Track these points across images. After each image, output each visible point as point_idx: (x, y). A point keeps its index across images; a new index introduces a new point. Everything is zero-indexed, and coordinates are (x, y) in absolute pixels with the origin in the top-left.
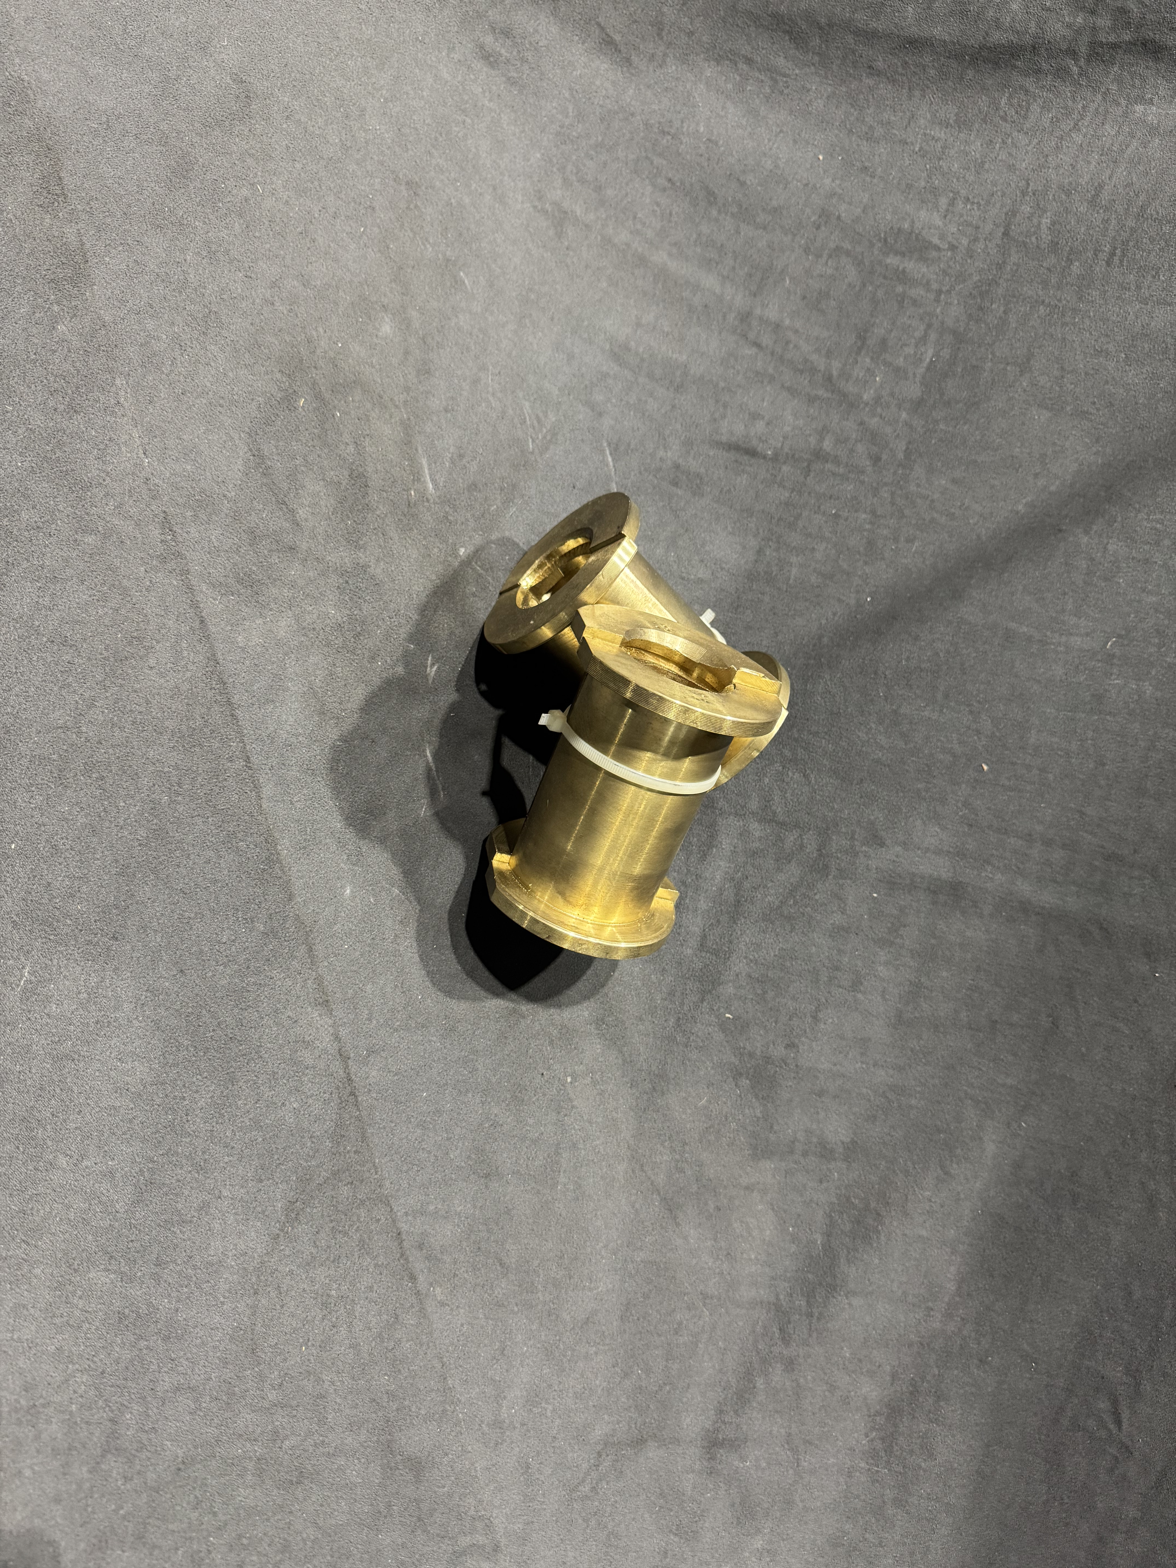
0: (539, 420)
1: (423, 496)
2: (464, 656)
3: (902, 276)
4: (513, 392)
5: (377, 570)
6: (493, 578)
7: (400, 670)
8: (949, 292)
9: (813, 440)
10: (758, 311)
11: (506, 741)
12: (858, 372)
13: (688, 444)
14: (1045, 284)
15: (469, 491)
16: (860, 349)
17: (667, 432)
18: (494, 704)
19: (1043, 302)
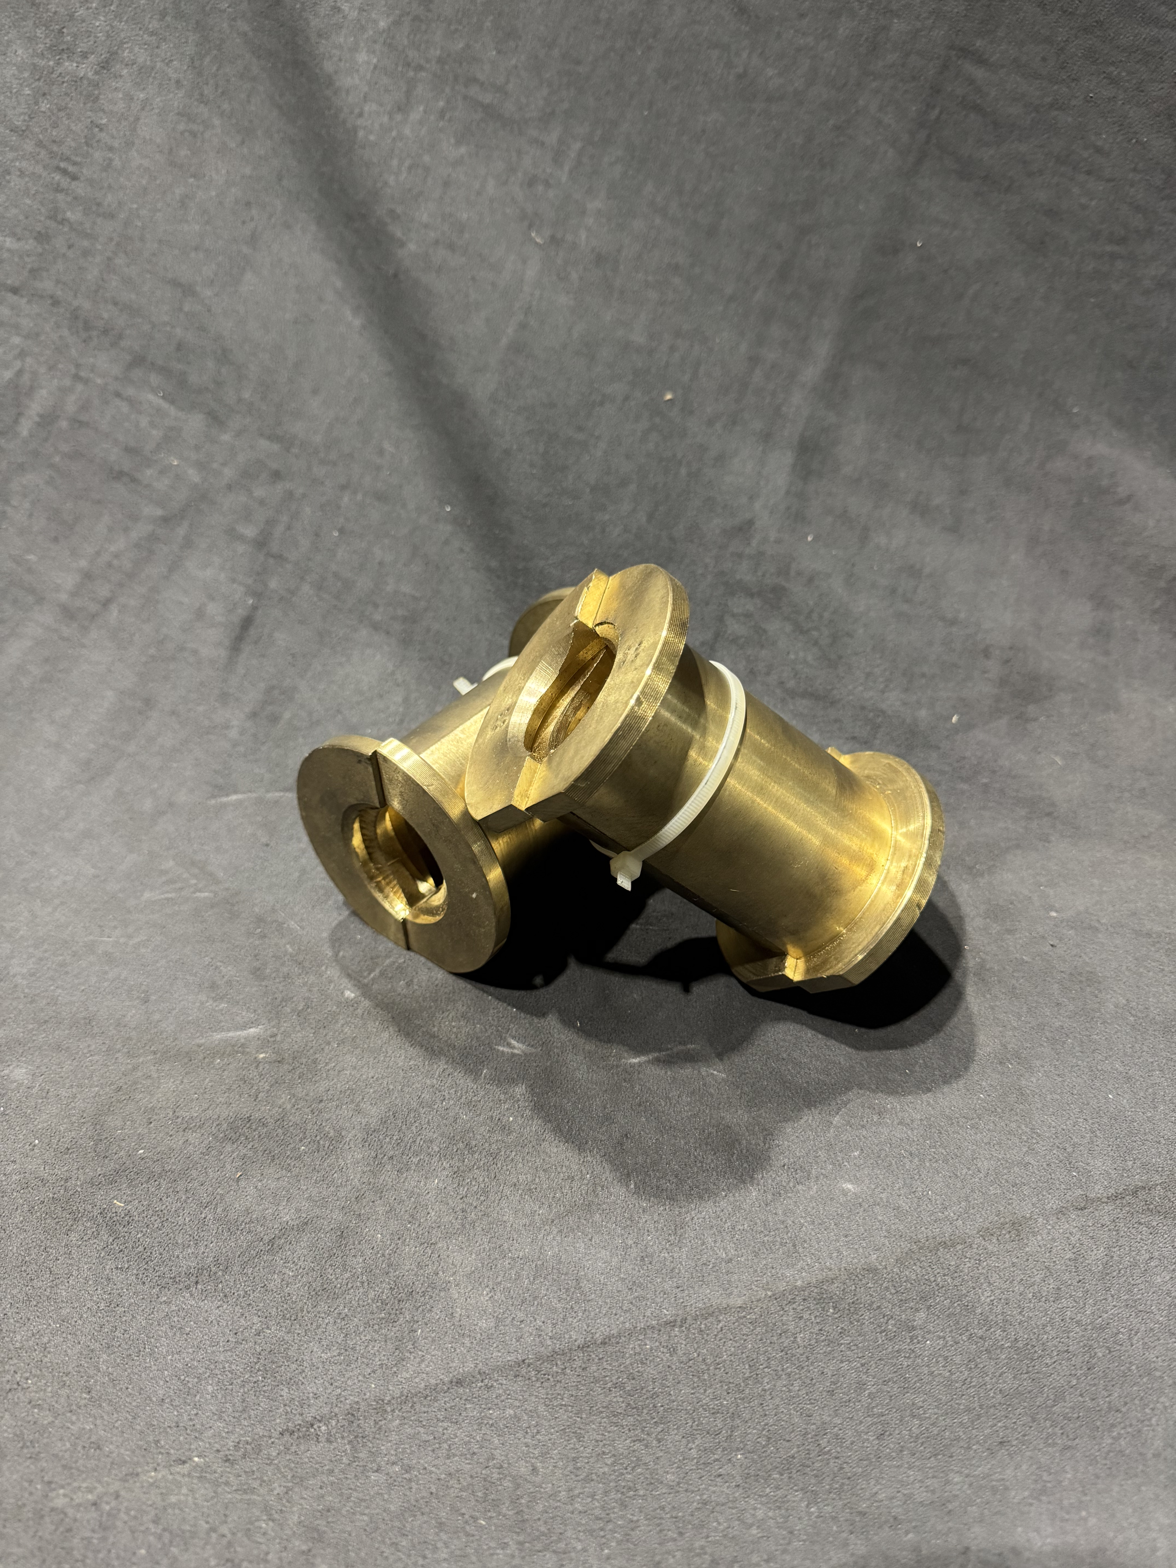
0: (171, 881)
1: (264, 1043)
2: (495, 1003)
3: (47, 420)
4: (129, 912)
5: (374, 1113)
6: (387, 957)
7: (520, 1090)
8: (78, 366)
9: (241, 548)
10: (63, 597)
11: (611, 956)
12: (162, 484)
13: (224, 698)
14: (86, 253)
15: (264, 979)
16: (134, 480)
17: (207, 723)
18: (561, 968)
19: (109, 259)
